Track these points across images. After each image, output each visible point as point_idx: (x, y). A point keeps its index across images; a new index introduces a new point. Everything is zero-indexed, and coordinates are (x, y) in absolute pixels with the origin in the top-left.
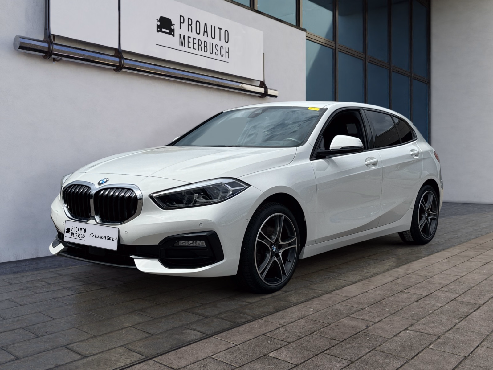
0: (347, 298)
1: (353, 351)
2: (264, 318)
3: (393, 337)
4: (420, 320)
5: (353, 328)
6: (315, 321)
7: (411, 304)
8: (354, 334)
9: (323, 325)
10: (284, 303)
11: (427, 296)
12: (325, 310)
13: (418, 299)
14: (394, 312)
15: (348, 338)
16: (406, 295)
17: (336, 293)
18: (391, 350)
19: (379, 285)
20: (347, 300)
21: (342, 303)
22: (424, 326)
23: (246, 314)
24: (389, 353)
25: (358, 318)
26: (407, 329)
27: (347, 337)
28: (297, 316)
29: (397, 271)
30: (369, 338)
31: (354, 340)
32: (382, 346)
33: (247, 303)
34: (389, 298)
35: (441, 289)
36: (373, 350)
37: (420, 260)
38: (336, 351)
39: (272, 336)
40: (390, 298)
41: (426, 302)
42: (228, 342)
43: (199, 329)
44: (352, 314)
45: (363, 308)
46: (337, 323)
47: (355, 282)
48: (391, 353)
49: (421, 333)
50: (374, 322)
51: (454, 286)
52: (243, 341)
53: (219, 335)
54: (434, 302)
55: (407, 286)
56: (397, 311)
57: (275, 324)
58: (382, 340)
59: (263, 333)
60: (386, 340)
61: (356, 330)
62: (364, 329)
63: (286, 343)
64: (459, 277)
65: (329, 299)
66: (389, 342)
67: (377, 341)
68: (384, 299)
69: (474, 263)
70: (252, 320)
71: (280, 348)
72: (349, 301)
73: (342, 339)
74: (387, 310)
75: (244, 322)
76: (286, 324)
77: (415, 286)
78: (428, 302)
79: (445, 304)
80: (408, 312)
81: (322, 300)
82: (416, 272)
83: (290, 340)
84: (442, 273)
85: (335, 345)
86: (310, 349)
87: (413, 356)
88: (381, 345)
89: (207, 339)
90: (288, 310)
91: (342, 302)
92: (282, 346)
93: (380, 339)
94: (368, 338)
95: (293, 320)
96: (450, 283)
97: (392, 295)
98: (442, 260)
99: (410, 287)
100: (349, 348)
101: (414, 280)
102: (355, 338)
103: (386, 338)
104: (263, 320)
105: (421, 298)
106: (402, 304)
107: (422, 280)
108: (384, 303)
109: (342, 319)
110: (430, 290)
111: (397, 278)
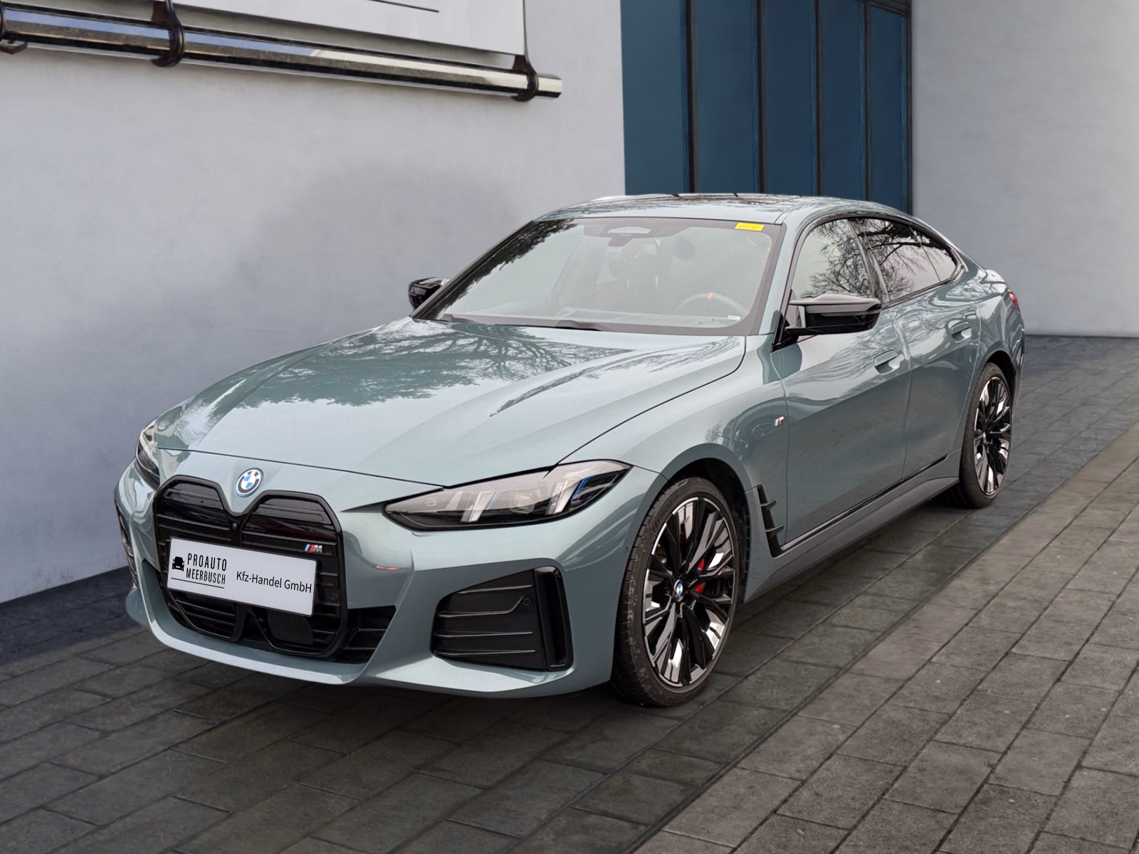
0: (897, 685)
1: (1000, 838)
2: (743, 762)
3: (1062, 793)
4: (1095, 737)
5: (961, 773)
6: (866, 760)
7: (1049, 691)
8: (975, 791)
9: (891, 771)
10: (762, 711)
11: (1071, 663)
12: (867, 724)
13: (1059, 673)
14: (1024, 718)
15: (968, 804)
16: (1024, 665)
17: (862, 670)
18: (1078, 828)
19: (946, 638)
20: (900, 692)
21: (892, 701)
22: (1113, 753)
23: (691, 755)
24: (1078, 836)
25: (957, 745)
26: (1079, 767)
27: (967, 802)
28: (813, 749)
29: (964, 589)
30: (1012, 798)
31: (986, 808)
32: (1052, 817)
33: (676, 722)
34: (990, 676)
35: (1092, 640)
36: (1039, 833)
37: (996, 548)
38: (962, 842)
39: (796, 815)
40: (993, 676)
41: (1079, 683)
42: (707, 841)
43: (616, 812)
44: (936, 733)
45: (950, 712)
46: (916, 761)
47: (886, 633)
48: (1082, 835)
49: (1115, 775)
50: (998, 752)
51: (1116, 626)
52: (741, 833)
53: (674, 823)
54: (1097, 680)
55: (1014, 635)
56: (1030, 713)
57: (780, 779)
58: (1044, 803)
59: (771, 809)
60: (1054, 800)
61: (971, 778)
62: (989, 775)
63: (843, 833)
64: (1113, 598)
65: (855, 690)
66: (1062, 807)
67: (1033, 807)
68: (982, 681)
69: (1124, 549)
70: (721, 770)
71: (837, 848)
72: (904, 691)
73: (956, 807)
74: (1007, 714)
75: (708, 781)
76: (804, 777)
77: (1029, 632)
78: (1086, 683)
79: (1123, 683)
80: (1056, 717)
81: (842, 694)
82: (1006, 588)
83: (844, 822)
84: (1068, 587)
85: (952, 825)
86: (905, 843)
87: (1133, 842)
88: (1049, 815)
89: (655, 837)
90: (782, 732)
91: (891, 697)
92: (838, 841)
93: (1040, 800)
94: (1011, 800)
95: (816, 764)
96: (1103, 618)
97: (994, 668)
98: (1048, 545)
99: (1020, 639)
100: (986, 833)
101: (1017, 615)
102: (984, 802)
103: (1050, 796)
104: (743, 769)
105: (1062, 669)
106: (1027, 692)
107: (1037, 614)
108: (989, 691)
109: (921, 749)
110: (1070, 644)
111: (975, 612)
